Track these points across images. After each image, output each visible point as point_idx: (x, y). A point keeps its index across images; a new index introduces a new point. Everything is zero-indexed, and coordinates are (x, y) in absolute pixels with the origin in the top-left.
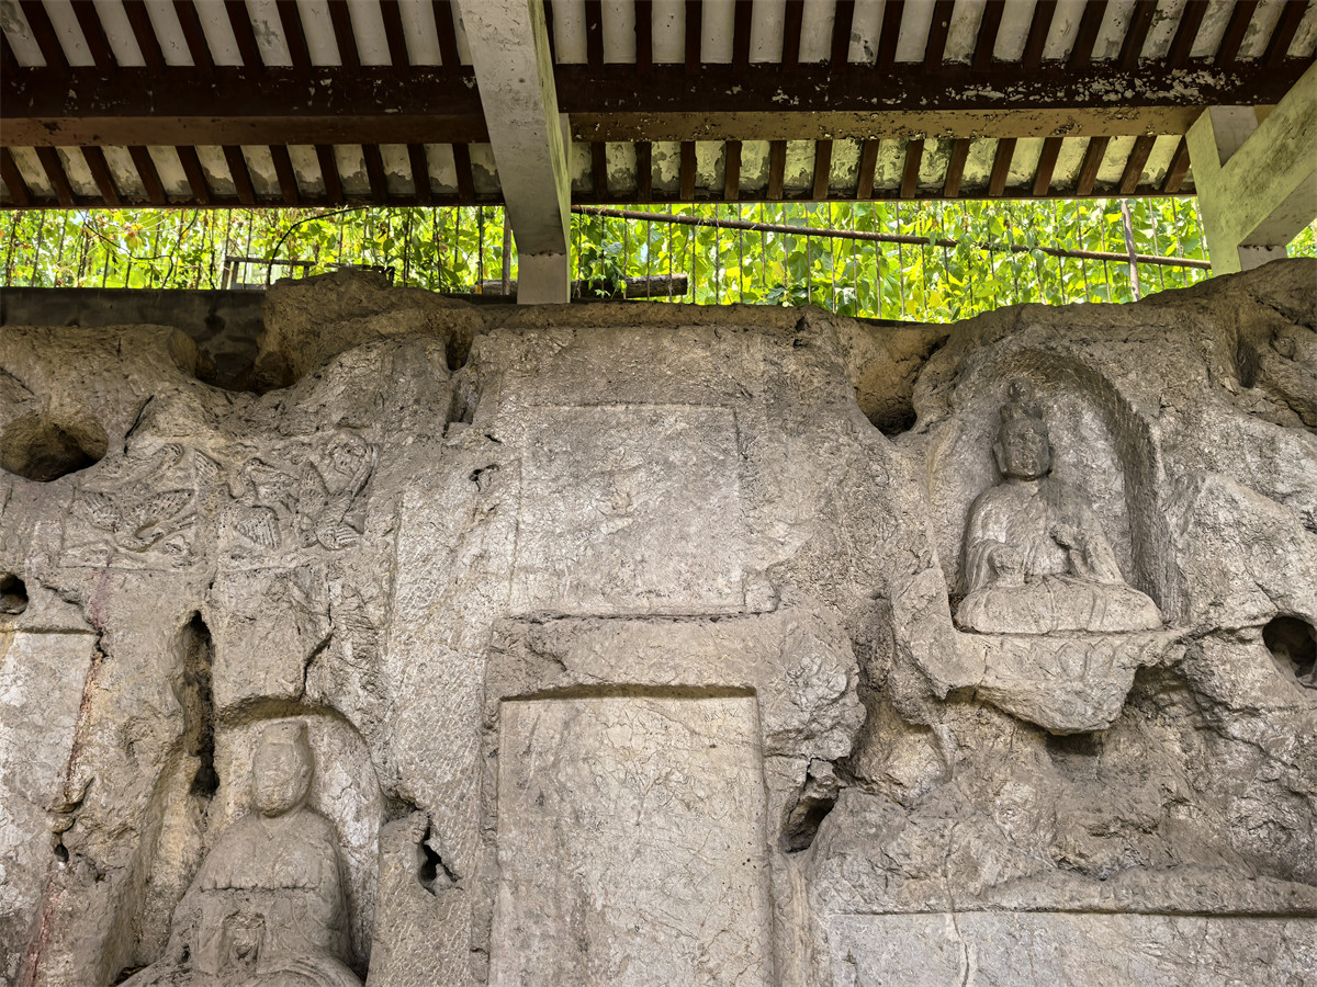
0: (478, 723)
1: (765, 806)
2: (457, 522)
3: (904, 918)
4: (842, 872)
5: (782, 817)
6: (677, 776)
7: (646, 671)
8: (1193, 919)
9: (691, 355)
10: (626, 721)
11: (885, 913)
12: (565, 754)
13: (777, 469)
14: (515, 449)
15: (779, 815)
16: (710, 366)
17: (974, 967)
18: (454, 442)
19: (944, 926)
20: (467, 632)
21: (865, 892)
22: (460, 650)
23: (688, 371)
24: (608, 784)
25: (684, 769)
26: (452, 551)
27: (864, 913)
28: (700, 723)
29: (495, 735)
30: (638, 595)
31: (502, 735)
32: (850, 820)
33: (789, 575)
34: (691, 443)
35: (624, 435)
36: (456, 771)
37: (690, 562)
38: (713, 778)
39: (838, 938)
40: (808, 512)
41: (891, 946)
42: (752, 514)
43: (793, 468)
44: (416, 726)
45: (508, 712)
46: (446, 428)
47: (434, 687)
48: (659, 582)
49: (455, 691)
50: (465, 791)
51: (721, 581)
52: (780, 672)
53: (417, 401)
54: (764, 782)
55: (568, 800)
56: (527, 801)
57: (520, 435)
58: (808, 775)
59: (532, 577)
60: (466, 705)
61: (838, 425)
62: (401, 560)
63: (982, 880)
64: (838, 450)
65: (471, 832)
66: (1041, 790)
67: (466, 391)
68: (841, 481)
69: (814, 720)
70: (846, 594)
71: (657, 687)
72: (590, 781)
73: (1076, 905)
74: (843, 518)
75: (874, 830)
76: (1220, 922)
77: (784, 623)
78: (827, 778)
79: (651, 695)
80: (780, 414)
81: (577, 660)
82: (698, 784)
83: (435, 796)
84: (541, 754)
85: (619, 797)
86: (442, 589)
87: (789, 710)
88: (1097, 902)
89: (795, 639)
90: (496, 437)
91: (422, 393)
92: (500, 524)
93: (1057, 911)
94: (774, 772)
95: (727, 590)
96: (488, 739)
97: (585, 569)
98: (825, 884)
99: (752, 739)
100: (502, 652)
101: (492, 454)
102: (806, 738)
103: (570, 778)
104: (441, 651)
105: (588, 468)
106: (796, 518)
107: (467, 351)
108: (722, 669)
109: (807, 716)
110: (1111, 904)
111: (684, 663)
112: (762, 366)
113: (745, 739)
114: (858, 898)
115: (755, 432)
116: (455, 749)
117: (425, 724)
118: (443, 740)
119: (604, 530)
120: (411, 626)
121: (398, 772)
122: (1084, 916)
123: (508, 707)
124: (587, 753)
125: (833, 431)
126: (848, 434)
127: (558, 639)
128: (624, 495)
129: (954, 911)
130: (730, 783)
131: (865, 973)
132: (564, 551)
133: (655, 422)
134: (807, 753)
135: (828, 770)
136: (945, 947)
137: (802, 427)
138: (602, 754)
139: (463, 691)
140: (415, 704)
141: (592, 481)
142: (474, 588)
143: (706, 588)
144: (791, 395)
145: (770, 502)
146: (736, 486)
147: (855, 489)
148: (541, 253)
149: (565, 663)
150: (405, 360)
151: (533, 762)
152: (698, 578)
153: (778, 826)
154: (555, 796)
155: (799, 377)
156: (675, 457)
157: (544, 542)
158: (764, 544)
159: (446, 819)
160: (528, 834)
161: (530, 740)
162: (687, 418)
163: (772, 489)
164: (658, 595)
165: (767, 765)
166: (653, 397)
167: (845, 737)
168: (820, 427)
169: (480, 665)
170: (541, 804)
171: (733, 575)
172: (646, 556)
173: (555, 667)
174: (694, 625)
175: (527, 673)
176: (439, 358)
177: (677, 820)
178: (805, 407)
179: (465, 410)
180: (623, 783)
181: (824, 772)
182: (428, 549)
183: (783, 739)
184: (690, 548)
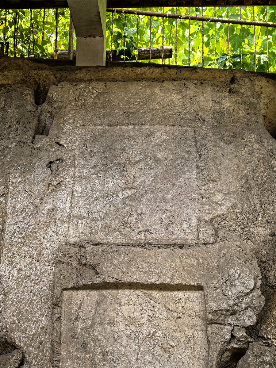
0: (50, 302)
1: (208, 352)
2: (39, 191)
5: (217, 358)
6: (159, 334)
7: (142, 276)
9: (170, 97)
10: (131, 302)
12: (97, 320)
13: (218, 162)
14: (72, 150)
15: (215, 356)
16: (181, 104)
18: (38, 146)
20: (44, 251)
22: (40, 262)
23: (169, 107)
24: (121, 337)
25: (163, 330)
26: (36, 207)
28: (172, 304)
29: (59, 309)
30: (139, 232)
31: (63, 309)
32: (254, 360)
33: (223, 222)
34: (169, 147)
35: (132, 143)
36: (38, 328)
37: (168, 214)
38: (179, 335)
40: (235, 187)
42: (203, 188)
43: (227, 162)
44: (16, 303)
45: (66, 296)
46: (34, 138)
47: (26, 282)
48: (150, 225)
49: (37, 284)
50: (43, 339)
51: (185, 225)
52: (217, 277)
53: (18, 123)
54: (208, 338)
55: (99, 345)
56: (76, 346)
57: (75, 142)
58: (232, 335)
59: (80, 222)
60: (44, 292)
61: (253, 138)
62: (9, 211)
64: (253, 152)
65: (46, 362)
67: (45, 116)
68: (254, 170)
69: (236, 305)
70: (256, 233)
71: (148, 284)
72: (111, 335)
74: (255, 191)
77: (220, 250)
78: (242, 337)
79: (145, 289)
80: (220, 132)
81: (104, 269)
82: (170, 338)
83: (26, 342)
84: (84, 320)
85: (127, 345)
86: (31, 228)
87: (222, 299)
89: (226, 259)
90: (61, 143)
91: (21, 118)
92: (63, 192)
94: (213, 333)
95: (189, 231)
96: (56, 311)
97: (109, 217)
99: (201, 314)
100: (63, 263)
101: (59, 153)
102: (231, 314)
103: (100, 334)
104: (30, 262)
105: (112, 161)
106: (228, 190)
107: (46, 94)
108: (185, 275)
109: (231, 302)
111: (164, 271)
112: (210, 104)
113: (197, 314)
115: (206, 142)
116: (38, 316)
117: (21, 302)
118: (31, 311)
119: (120, 196)
120: (14, 248)
121: (6, 328)
123: (67, 294)
124: (110, 320)
125: (250, 141)
126: (258, 143)
127: (94, 257)
128: (132, 177)
130: (188, 339)
132: (98, 207)
133: (149, 135)
134: (232, 322)
135: (243, 332)
137: (232, 139)
138: (118, 321)
139: (42, 284)
140: (16, 291)
141: (114, 168)
142: (48, 227)
143: (177, 229)
144: (226, 121)
145: (214, 181)
146: (195, 172)
147: (262, 174)
148: (89, 36)
149: (98, 270)
150: (12, 100)
151: (80, 325)
152: (172, 223)
153: (215, 363)
154: (92, 343)
155: (231, 110)
156: (160, 155)
157: (87, 202)
158: (210, 205)
159: (32, 354)
160: (77, 363)
161: (79, 312)
162: (168, 134)
163: (215, 174)
164: (150, 233)
165: (209, 329)
166: (149, 121)
167: (253, 314)
168: (242, 139)
169: (51, 270)
170: (84, 347)
171: (192, 222)
172: (144, 211)
173: (92, 272)
174: (169, 250)
175: (77, 275)
176: (30, 98)
177: (159, 358)
178: (234, 128)
179: (45, 127)
180: (129, 337)
181: (240, 333)
182: (24, 205)
183: (218, 315)
184: (168, 207)
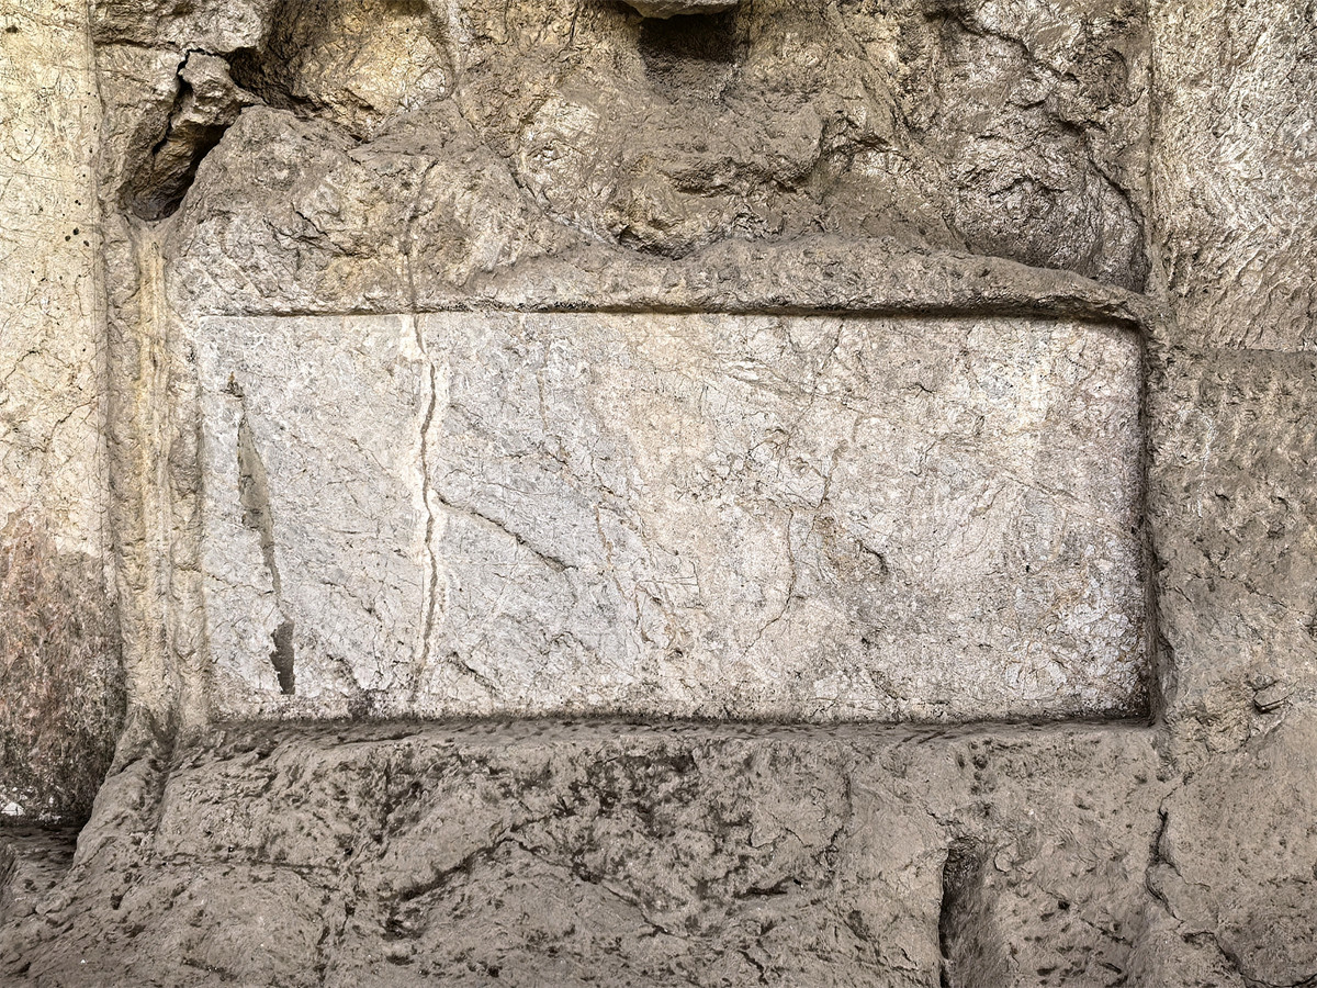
1: (103, 136)
3: (329, 324)
4: (222, 243)
5: (131, 154)
8: (817, 321)
11: (295, 313)
15: (121, 148)
17: (443, 399)
19: (398, 335)
21: (261, 277)
27: (258, 313)
32: (244, 156)
39: (214, 354)
41: (304, 369)
58: (179, 78)
63: (471, 261)
66: (609, 114)
73: (621, 298)
75: (285, 173)
76: (862, 326)
78: (213, 85)
88: (655, 292)
93: (592, 309)
94: (115, 73)
98: (193, 264)
99: (78, 14)
102: (178, 13)
110: (679, 296)
113: (70, 16)
114: (250, 288)
122: (637, 318)
129: (415, 310)
130: (43, 98)
131: (259, 411)
134: (180, 40)
135: (215, 71)
136: (397, 369)
153: (119, 169)
165: (105, 61)
167: (251, 11)
181: (208, 73)
183: (131, 13)
